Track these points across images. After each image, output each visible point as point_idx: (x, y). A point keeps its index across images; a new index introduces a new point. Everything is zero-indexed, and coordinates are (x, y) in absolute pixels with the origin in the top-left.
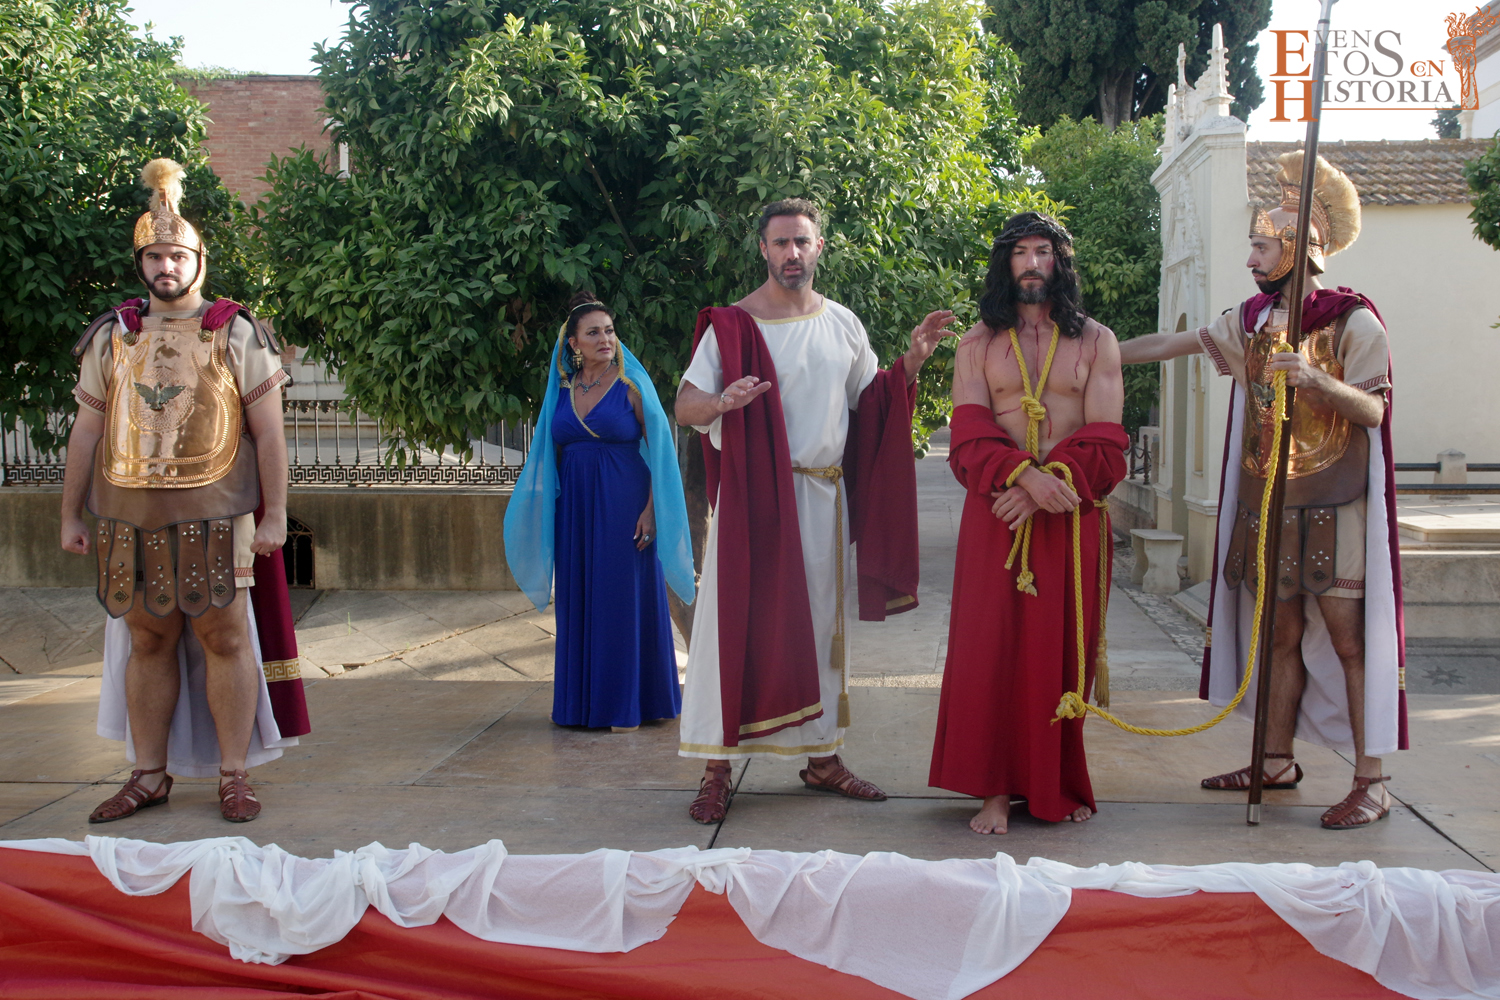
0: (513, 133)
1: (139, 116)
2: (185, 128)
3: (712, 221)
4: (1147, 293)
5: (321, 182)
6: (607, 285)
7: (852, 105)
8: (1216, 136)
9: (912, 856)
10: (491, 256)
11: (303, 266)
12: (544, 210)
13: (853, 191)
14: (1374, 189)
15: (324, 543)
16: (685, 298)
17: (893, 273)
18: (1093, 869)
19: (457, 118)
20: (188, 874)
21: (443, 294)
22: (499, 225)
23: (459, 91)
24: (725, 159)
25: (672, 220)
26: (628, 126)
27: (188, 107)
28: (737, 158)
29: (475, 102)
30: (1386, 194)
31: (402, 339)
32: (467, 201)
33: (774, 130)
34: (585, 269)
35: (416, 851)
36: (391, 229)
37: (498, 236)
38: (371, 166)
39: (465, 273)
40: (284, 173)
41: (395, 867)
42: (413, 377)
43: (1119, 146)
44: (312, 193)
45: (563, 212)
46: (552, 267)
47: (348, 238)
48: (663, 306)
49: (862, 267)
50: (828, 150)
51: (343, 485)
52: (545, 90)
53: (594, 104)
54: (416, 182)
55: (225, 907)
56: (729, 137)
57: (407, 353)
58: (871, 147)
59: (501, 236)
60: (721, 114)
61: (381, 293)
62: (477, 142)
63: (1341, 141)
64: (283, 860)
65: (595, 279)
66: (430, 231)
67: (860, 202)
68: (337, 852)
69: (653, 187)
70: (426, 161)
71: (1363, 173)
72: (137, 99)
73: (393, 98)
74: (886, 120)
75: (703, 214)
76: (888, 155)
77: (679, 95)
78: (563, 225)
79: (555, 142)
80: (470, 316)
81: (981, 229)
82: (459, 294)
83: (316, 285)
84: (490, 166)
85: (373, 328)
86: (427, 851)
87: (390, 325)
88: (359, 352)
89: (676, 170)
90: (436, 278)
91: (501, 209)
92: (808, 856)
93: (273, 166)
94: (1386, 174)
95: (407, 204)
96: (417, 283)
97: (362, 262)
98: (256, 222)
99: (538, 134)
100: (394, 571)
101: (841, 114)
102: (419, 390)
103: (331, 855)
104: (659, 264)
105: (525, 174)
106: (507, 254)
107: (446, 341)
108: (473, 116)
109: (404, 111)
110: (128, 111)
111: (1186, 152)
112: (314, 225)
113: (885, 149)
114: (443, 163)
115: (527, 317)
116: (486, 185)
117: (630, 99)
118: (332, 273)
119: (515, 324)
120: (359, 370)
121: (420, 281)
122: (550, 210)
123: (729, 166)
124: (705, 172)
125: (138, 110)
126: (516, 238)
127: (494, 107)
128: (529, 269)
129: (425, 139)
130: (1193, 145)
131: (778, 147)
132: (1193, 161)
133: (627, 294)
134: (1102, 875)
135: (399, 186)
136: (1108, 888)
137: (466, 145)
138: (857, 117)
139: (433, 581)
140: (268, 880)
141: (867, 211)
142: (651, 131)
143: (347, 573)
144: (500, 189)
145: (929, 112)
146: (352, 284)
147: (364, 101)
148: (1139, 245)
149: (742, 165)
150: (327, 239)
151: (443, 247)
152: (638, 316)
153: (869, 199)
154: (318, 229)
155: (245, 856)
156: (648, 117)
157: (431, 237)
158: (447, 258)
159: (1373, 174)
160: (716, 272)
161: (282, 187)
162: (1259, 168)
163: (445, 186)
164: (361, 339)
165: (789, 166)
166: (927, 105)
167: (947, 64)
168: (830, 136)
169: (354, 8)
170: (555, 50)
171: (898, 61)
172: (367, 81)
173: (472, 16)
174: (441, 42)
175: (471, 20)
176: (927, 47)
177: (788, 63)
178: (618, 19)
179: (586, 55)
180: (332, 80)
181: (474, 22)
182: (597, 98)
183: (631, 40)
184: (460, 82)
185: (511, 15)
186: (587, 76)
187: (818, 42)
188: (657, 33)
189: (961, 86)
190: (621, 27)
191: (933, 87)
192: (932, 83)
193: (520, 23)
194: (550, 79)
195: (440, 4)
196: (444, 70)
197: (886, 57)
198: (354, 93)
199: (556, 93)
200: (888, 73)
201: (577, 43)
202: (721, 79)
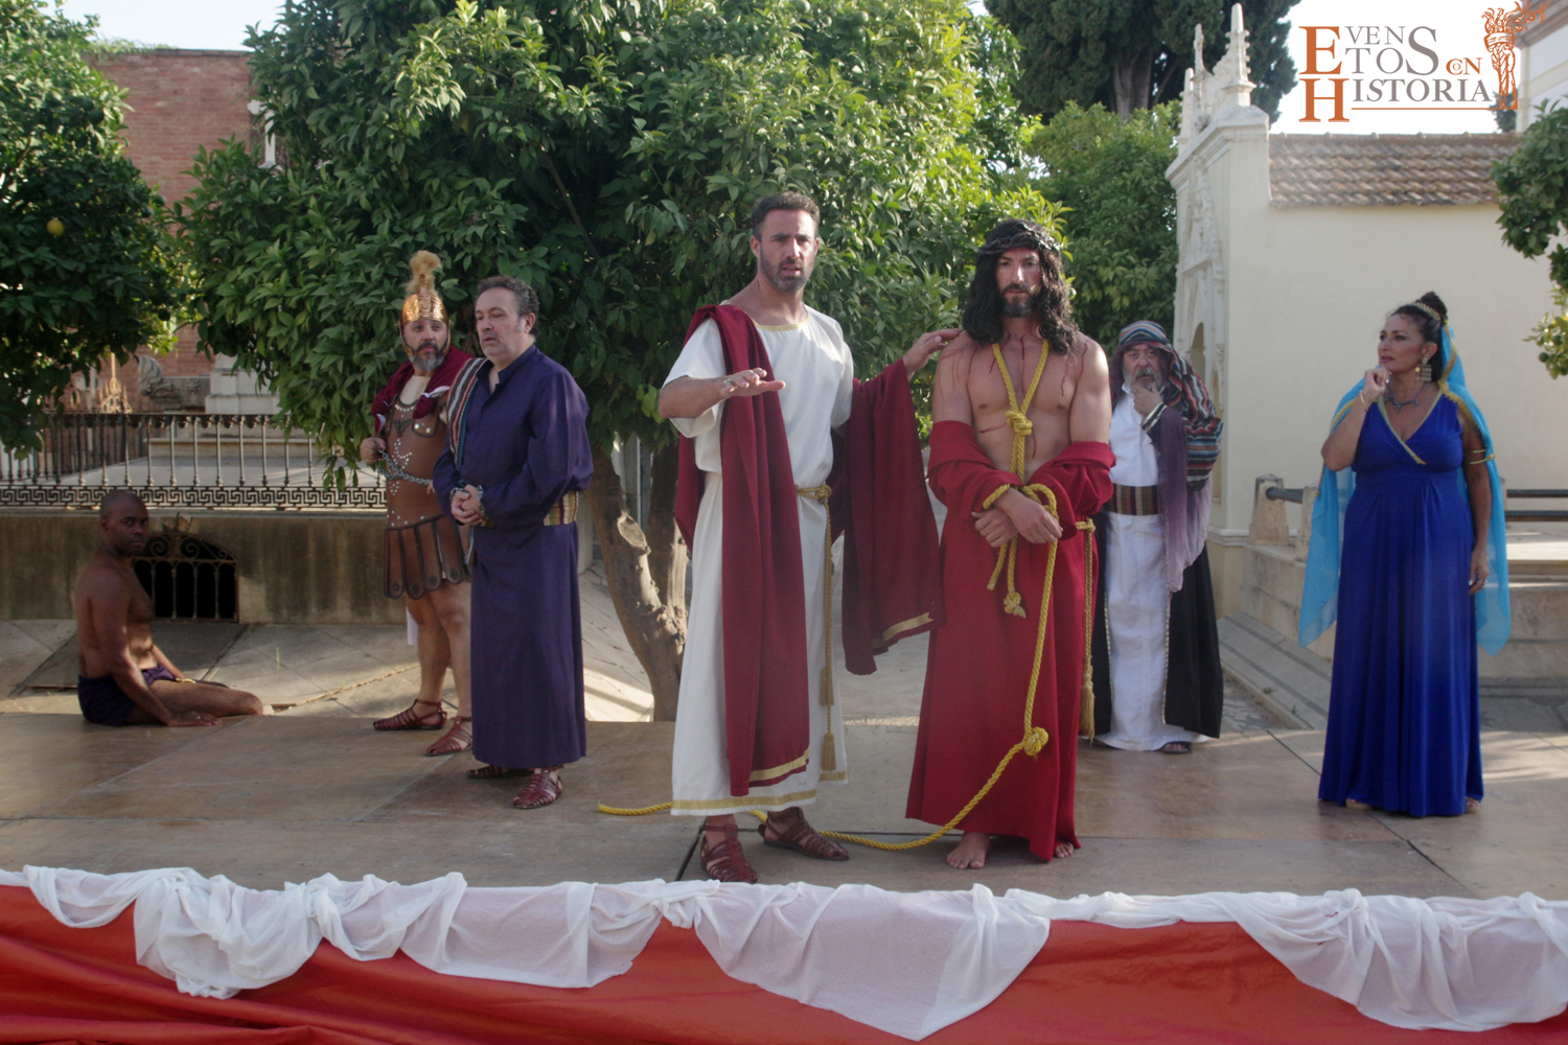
0: (465, 127)
1: (52, 103)
2: (102, 116)
3: (680, 224)
4: (1162, 300)
5: (252, 177)
6: (566, 291)
7: (832, 98)
8: (1236, 128)
9: (887, 889)
11: (233, 268)
12: (498, 210)
13: (832, 192)
14: (1408, 187)
15: (249, 572)
16: (650, 305)
17: (875, 279)
18: (1073, 901)
19: (404, 111)
20: (131, 906)
21: (389, 300)
22: (449, 226)
23: (407, 81)
24: (694, 157)
25: (636, 222)
26: (589, 120)
27: (105, 93)
28: (706, 154)
29: (425, 93)
30: (1421, 192)
31: (343, 348)
32: (409, 198)
33: (747, 126)
34: (543, 274)
35: (371, 883)
36: (331, 228)
37: (448, 237)
38: (307, 159)
40: (213, 167)
41: (348, 899)
42: (355, 389)
43: (1131, 137)
44: (243, 189)
45: (519, 212)
47: (283, 238)
48: (627, 314)
49: (841, 273)
50: (805, 147)
51: (271, 508)
52: (500, 80)
53: (552, 96)
54: (359, 178)
55: (172, 940)
56: (699, 133)
57: (348, 363)
58: (851, 144)
59: (452, 238)
60: (690, 107)
61: (319, 299)
62: (427, 136)
63: (1373, 134)
64: (232, 892)
65: (553, 284)
66: (374, 232)
67: (839, 203)
68: (288, 885)
69: (615, 186)
70: (371, 156)
71: (1397, 169)
72: (48, 83)
73: (332, 88)
74: (868, 114)
75: (670, 215)
76: (869, 153)
77: (644, 86)
78: (519, 226)
79: (510, 136)
81: (971, 231)
83: (247, 289)
84: (440, 162)
85: (310, 336)
86: (382, 883)
87: (331, 332)
88: (295, 361)
89: (640, 168)
90: (380, 284)
91: (452, 208)
92: (778, 889)
93: (201, 159)
94: (1422, 170)
95: (348, 202)
96: (360, 288)
97: (299, 264)
98: (181, 219)
99: (492, 128)
100: (326, 603)
101: (820, 108)
102: (360, 404)
103: (281, 888)
104: (622, 268)
105: (477, 171)
106: (459, 257)
107: (392, 351)
108: (423, 109)
109: (345, 101)
110: (40, 98)
111: (1203, 145)
112: (245, 223)
113: (867, 146)
114: (388, 158)
116: (436, 183)
117: (591, 90)
118: (266, 276)
119: (465, 332)
120: (295, 382)
121: (362, 286)
122: (505, 210)
123: (698, 163)
124: (672, 170)
125: (50, 95)
126: (468, 240)
127: (444, 98)
129: (370, 133)
130: (1211, 137)
131: (751, 142)
132: (1210, 155)
133: (588, 301)
134: (1081, 906)
135: (339, 182)
136: (1088, 918)
137: (414, 139)
138: (836, 111)
139: (369, 615)
140: (216, 911)
141: (846, 212)
142: (614, 125)
143: (275, 607)
144: (450, 186)
145: (915, 106)
146: (288, 288)
147: (302, 89)
148: (1153, 247)
149: (713, 162)
150: (258, 239)
151: (389, 249)
152: (599, 325)
153: (849, 199)
154: (250, 227)
155: (192, 888)
156: (611, 109)
157: (375, 238)
158: (394, 261)
159: (1407, 170)
160: (683, 277)
161: (209, 182)
162: (1283, 163)
163: (391, 184)
164: (297, 348)
165: (762, 164)
166: (913, 98)
167: (935, 54)
168: (807, 132)
170: (510, 37)
171: (882, 50)
172: (303, 69)
173: (420, 0)
174: (387, 27)
175: (419, 4)
176: (914, 35)
177: (762, 52)
178: (579, 4)
179: (544, 43)
180: (265, 67)
181: (423, 6)
182: (556, 89)
183: (592, 26)
184: (408, 72)
185: (463, 0)
186: (545, 65)
187: (795, 29)
188: (621, 19)
189: (949, 77)
190: (581, 12)
191: (920, 78)
192: (918, 74)
193: (473, 7)
194: (505, 68)
196: (391, 59)
197: (868, 46)
198: (291, 81)
199: (512, 83)
200: (871, 63)
201: (534, 30)
202: (690, 69)
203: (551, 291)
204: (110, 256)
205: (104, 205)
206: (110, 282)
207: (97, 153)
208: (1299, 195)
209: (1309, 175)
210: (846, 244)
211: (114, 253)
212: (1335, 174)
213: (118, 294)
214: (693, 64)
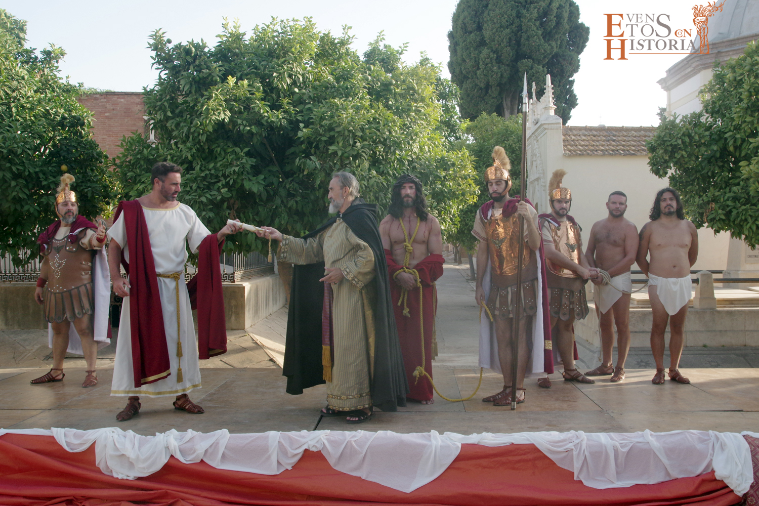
0: (231, 127)
1: (64, 118)
2: (84, 123)
3: (318, 166)
5: (144, 147)
6: (272, 193)
7: (380, 115)
8: (549, 124)
10: (220, 180)
11: (136, 184)
12: (244, 161)
13: (380, 152)
16: (306, 198)
18: (470, 436)
19: (206, 121)
20: (94, 443)
21: (199, 197)
22: (224, 167)
23: (207, 109)
24: (324, 138)
25: (300, 165)
26: (281, 124)
27: (85, 114)
28: (329, 138)
29: (214, 114)
30: (612, 150)
32: (208, 155)
33: (345, 126)
34: (262, 186)
35: (190, 433)
37: (224, 172)
38: (167, 139)
39: (209, 188)
40: (129, 143)
43: (508, 127)
44: (141, 152)
45: (252, 161)
46: (247, 185)
48: (297, 202)
49: (383, 185)
50: (368, 134)
52: (245, 108)
53: (266, 114)
54: (188, 148)
55: (112, 457)
56: (325, 129)
58: (387, 133)
60: (322, 118)
62: (215, 131)
64: (134, 436)
65: (266, 190)
66: (193, 170)
67: (383, 157)
68: (157, 434)
69: (292, 150)
70: (193, 139)
71: (614, 141)
72: (62, 110)
73: (177, 111)
74: (394, 121)
75: (314, 162)
76: (394, 137)
77: (304, 110)
78: (252, 167)
79: (249, 130)
80: (211, 207)
81: (438, 167)
82: (206, 197)
84: (220, 141)
86: (195, 433)
89: (302, 143)
90: (196, 190)
91: (225, 160)
92: (352, 433)
93: (124, 141)
94: (624, 141)
95: (183, 158)
98: (115, 164)
99: (242, 127)
101: (374, 119)
103: (154, 435)
104: (295, 184)
105: (236, 145)
106: (228, 180)
108: (214, 120)
109: (182, 116)
110: (59, 116)
111: (536, 130)
112: (141, 166)
113: (394, 134)
114: (200, 140)
115: (236, 207)
116: (219, 149)
117: (282, 112)
119: (231, 210)
121: (189, 191)
122: (246, 161)
123: (326, 141)
124: (314, 144)
125: (63, 115)
126: (232, 173)
127: (222, 116)
128: (237, 186)
129: (192, 130)
130: (539, 127)
131: (346, 133)
132: (539, 135)
133: (281, 197)
134: (474, 438)
135: (180, 149)
137: (210, 132)
138: (381, 120)
141: (386, 161)
142: (292, 126)
144: (225, 151)
145: (414, 117)
147: (165, 112)
149: (331, 141)
150: (147, 172)
151: (200, 177)
152: (285, 206)
153: (387, 155)
154: (143, 168)
155: (118, 434)
156: (290, 120)
157: (194, 172)
159: (618, 141)
160: (320, 186)
161: (127, 150)
162: (569, 138)
163: (201, 150)
165: (351, 142)
166: (413, 114)
167: (422, 97)
168: (369, 128)
169: (161, 72)
170: (249, 91)
171: (400, 95)
172: (166, 104)
173: (213, 76)
174: (199, 87)
175: (212, 78)
176: (413, 89)
177: (351, 96)
178: (277, 77)
179: (263, 93)
180: (150, 103)
181: (214, 79)
182: (267, 112)
183: (283, 86)
184: (208, 106)
185: (230, 76)
186: (263, 102)
187: (365, 87)
188: (294, 83)
189: (428, 106)
190: (278, 81)
191: (416, 106)
192: (415, 104)
193: (234, 80)
194: (247, 103)
195: (200, 71)
196: (201, 100)
197: (395, 93)
198: (160, 109)
199: (250, 109)
200: (396, 100)
201: (259, 88)
202: (322, 103)
203: (265, 193)
205: (84, 159)
206: (86, 190)
207: (82, 138)
208: (575, 151)
209: (579, 143)
210: (386, 174)
211: (88, 178)
213: (89, 195)
214: (323, 101)
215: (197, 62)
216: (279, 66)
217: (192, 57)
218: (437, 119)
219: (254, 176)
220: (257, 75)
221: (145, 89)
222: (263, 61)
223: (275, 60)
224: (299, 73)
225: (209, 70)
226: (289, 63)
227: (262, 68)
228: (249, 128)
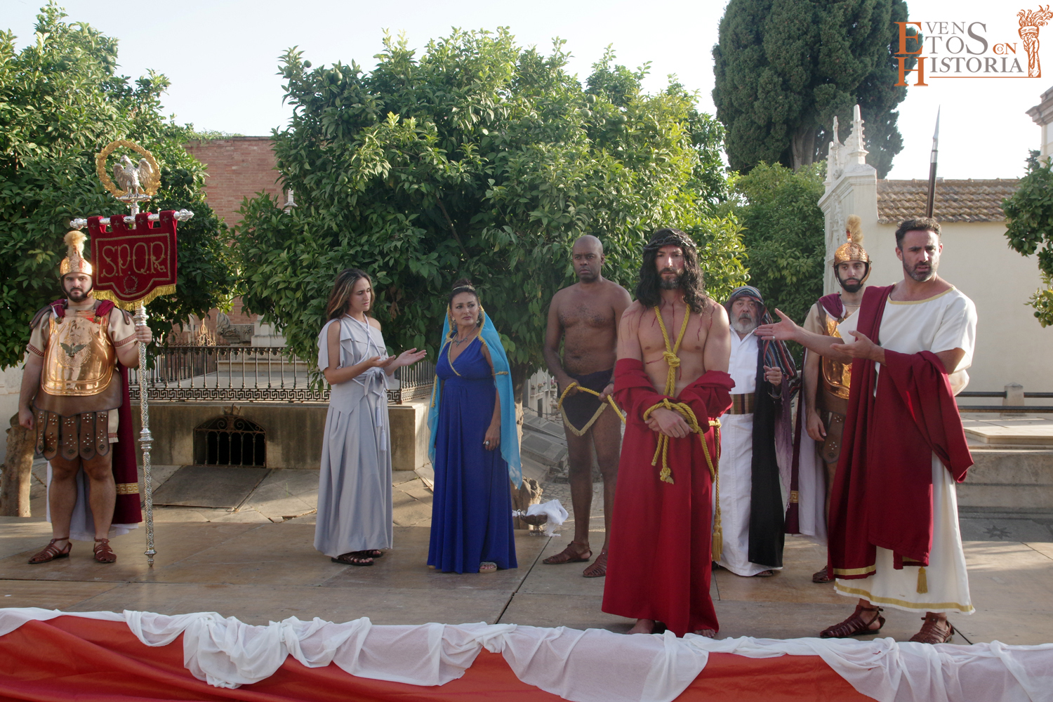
0: (391, 185)
1: (163, 173)
2: (192, 180)
3: (513, 240)
4: (816, 278)
5: (273, 213)
6: (449, 278)
7: (604, 166)
8: (856, 177)
9: (615, 631)
10: (377, 260)
11: (262, 265)
12: (409, 232)
13: (603, 220)
14: (962, 211)
15: (272, 439)
16: (499, 286)
17: (629, 271)
18: (723, 641)
19: (356, 176)
20: (183, 633)
22: (382, 241)
23: (358, 160)
24: (523, 201)
25: (488, 238)
26: (462, 179)
27: (194, 167)
28: (530, 199)
29: (367, 166)
32: (360, 225)
33: (553, 183)
34: (435, 268)
35: (317, 622)
36: (316, 242)
37: (381, 248)
38: (305, 203)
40: (252, 208)
41: (304, 631)
43: (797, 182)
44: (268, 220)
45: (421, 233)
46: (414, 267)
47: (289, 248)
48: (484, 291)
50: (586, 193)
51: (286, 401)
52: (412, 157)
53: (441, 167)
54: (332, 214)
55: (205, 654)
56: (525, 187)
58: (614, 193)
59: (383, 248)
61: (309, 283)
62: (369, 190)
64: (238, 627)
65: (442, 274)
66: (339, 245)
67: (607, 226)
68: (271, 622)
69: (478, 217)
70: (338, 202)
71: (955, 201)
72: (164, 162)
73: (319, 162)
74: (624, 175)
75: (508, 234)
76: (625, 198)
77: (496, 160)
78: (421, 241)
79: (417, 189)
83: (269, 277)
84: (377, 204)
85: (303, 304)
86: (323, 622)
87: (314, 302)
88: (295, 318)
89: (493, 206)
91: (384, 231)
92: (548, 630)
93: (245, 204)
94: (970, 202)
95: (326, 228)
96: (330, 277)
97: (298, 263)
98: (233, 237)
99: (406, 186)
101: (596, 172)
103: (267, 624)
104: (482, 265)
105: (400, 209)
106: (387, 259)
108: (366, 175)
109: (325, 170)
111: (838, 187)
112: (269, 240)
113: (624, 194)
114: (348, 203)
115: (399, 297)
116: (375, 217)
117: (464, 163)
118: (279, 270)
119: (391, 302)
120: (295, 330)
122: (413, 232)
123: (526, 204)
124: (510, 208)
125: (164, 169)
126: (392, 249)
127: (379, 169)
128: (400, 268)
129: (337, 189)
130: (842, 182)
131: (555, 192)
132: (843, 193)
134: (728, 645)
135: (321, 216)
136: (731, 652)
137: (362, 192)
138: (605, 174)
140: (229, 638)
141: (612, 232)
142: (478, 182)
143: (287, 459)
144: (383, 219)
145: (655, 169)
146: (292, 277)
147: (301, 164)
148: (811, 247)
149: (534, 204)
150: (277, 249)
151: (347, 255)
153: (613, 224)
154: (271, 242)
155: (216, 623)
156: (476, 174)
157: (340, 248)
158: (350, 261)
159: (962, 201)
160: (517, 268)
161: (250, 217)
162: (887, 197)
163: (349, 217)
164: (296, 310)
165: (562, 205)
166: (654, 164)
167: (666, 139)
168: (588, 186)
169: (296, 108)
170: (418, 134)
171: (635, 137)
172: (303, 152)
173: (368, 113)
174: (349, 129)
175: (367, 115)
176: (654, 129)
177: (563, 140)
178: (458, 113)
179: (438, 136)
180: (282, 151)
181: (369, 116)
182: (443, 163)
183: (466, 126)
184: (359, 155)
185: (391, 113)
186: (437, 150)
187: (583, 127)
188: (483, 122)
189: (675, 152)
190: (459, 118)
191: (657, 153)
192: (657, 151)
193: (397, 117)
194: (414, 151)
195: (348, 106)
196: (350, 146)
197: (627, 135)
198: (295, 159)
199: (419, 159)
200: (628, 145)
201: (432, 128)
202: (522, 151)
203: (440, 278)
204: (196, 258)
206: (194, 273)
207: (190, 201)
208: (895, 216)
209: (902, 205)
210: (611, 251)
211: (198, 257)
212: (917, 204)
213: (198, 280)
214: (523, 147)
215: (346, 94)
216: (460, 97)
217: (338, 86)
218: (689, 171)
219: (425, 254)
220: (430, 110)
221: (274, 131)
222: (439, 90)
223: (455, 89)
224: (489, 108)
225: (363, 104)
226: (475, 93)
227: (437, 101)
228: (416, 187)
